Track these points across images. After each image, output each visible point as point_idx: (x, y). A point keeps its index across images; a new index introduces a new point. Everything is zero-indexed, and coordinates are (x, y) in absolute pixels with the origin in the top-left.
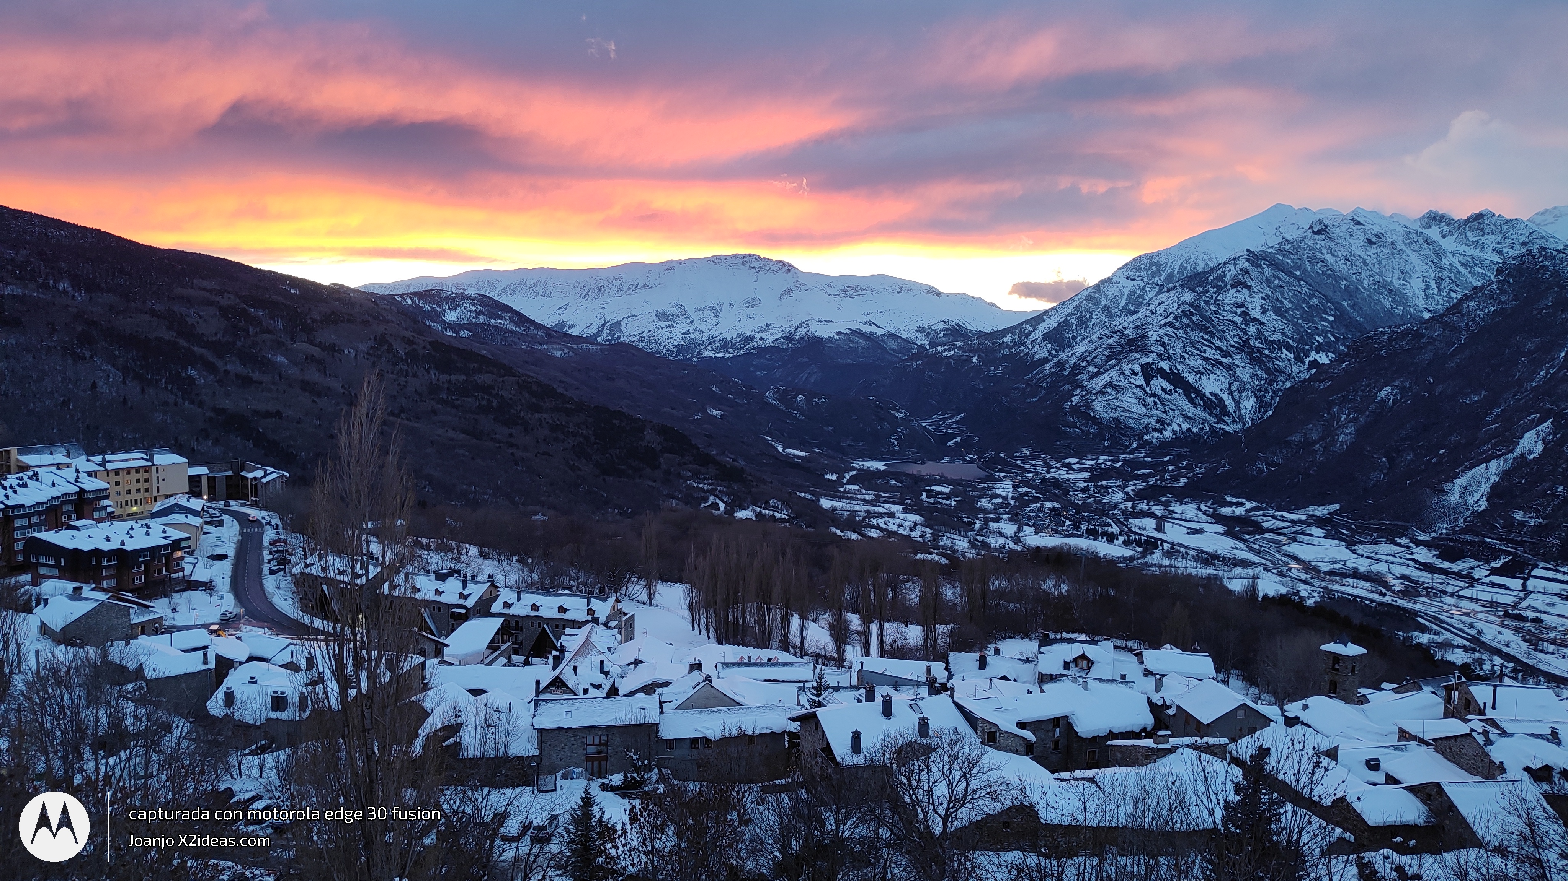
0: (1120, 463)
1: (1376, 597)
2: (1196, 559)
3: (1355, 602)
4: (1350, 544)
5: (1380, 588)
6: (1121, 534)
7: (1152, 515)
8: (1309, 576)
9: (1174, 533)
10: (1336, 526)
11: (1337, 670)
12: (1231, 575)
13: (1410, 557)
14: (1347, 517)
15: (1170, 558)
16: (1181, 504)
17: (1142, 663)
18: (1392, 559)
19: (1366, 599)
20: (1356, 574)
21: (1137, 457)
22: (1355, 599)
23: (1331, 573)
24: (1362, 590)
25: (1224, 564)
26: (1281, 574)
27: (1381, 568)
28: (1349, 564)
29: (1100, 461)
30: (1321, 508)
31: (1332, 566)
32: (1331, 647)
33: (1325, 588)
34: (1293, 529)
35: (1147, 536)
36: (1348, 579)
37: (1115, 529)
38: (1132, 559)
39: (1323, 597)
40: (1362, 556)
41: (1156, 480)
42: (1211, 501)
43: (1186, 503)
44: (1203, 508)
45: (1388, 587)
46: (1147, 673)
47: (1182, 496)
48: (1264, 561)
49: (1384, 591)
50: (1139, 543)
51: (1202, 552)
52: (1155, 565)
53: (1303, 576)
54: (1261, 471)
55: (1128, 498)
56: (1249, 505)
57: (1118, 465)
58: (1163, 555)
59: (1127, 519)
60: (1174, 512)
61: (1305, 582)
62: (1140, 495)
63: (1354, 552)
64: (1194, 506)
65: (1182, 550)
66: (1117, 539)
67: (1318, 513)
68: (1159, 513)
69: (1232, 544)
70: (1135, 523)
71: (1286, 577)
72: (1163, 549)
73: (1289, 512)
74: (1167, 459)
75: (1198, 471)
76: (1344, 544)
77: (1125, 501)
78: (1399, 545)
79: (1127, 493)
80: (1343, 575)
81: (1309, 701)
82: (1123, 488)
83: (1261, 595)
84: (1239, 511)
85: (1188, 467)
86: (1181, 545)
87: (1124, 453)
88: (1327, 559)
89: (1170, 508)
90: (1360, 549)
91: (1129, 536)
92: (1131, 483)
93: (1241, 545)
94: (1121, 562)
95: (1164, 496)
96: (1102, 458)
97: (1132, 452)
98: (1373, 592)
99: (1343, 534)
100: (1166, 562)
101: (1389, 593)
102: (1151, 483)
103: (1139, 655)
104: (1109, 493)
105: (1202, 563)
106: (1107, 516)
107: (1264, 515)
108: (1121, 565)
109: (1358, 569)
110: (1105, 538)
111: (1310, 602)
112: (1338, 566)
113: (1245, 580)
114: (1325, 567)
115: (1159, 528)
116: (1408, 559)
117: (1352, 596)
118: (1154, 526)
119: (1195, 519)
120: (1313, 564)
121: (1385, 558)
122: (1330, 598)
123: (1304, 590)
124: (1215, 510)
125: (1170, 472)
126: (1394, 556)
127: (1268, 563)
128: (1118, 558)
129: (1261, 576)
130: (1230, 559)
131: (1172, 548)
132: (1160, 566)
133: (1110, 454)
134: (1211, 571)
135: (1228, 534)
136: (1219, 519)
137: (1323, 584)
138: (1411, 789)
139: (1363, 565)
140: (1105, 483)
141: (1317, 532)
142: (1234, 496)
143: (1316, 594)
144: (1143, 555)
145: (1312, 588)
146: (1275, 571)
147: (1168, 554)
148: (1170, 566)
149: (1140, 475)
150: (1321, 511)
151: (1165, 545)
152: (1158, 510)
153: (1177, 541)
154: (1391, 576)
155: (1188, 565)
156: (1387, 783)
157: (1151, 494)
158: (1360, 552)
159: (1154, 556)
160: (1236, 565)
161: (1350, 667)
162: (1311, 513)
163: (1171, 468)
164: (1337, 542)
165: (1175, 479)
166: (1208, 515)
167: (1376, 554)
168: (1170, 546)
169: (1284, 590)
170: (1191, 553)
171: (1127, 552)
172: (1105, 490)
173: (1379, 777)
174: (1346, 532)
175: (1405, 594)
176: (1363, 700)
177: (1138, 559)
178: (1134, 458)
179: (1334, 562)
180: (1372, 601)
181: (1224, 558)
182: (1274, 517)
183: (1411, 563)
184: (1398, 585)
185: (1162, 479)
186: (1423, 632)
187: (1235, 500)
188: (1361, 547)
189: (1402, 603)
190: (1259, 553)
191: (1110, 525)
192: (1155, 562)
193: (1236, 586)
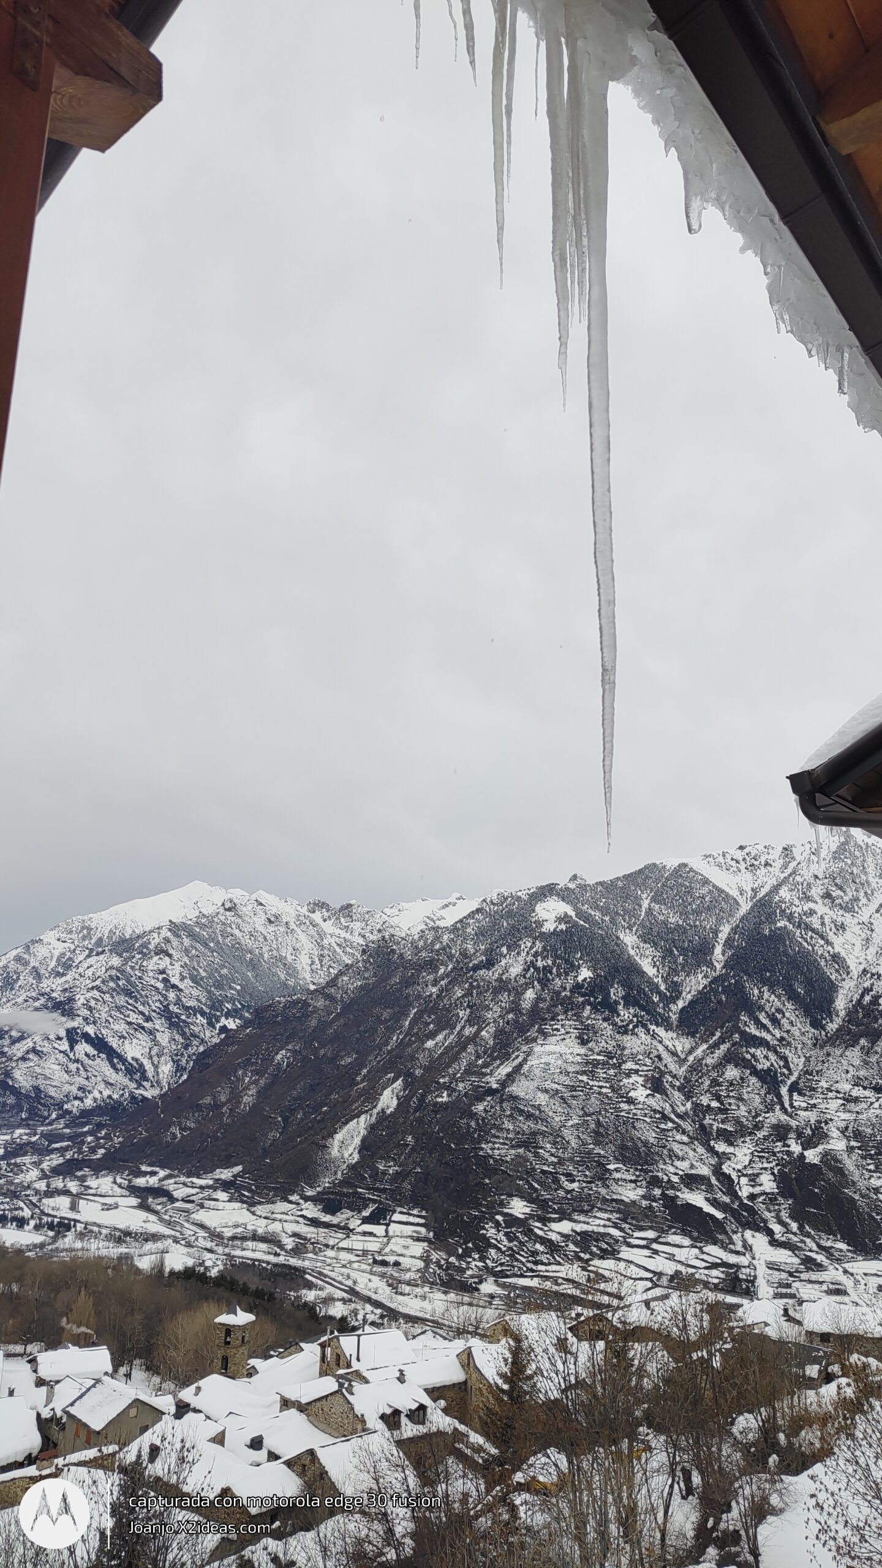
0: (37, 1137)
1: (272, 1259)
2: (109, 1238)
3: (252, 1266)
4: (251, 1204)
5: (276, 1248)
6: (32, 1217)
7: (66, 1192)
8: (214, 1244)
9: (89, 1212)
10: (239, 1188)
11: (229, 1343)
12: (142, 1253)
13: (300, 1213)
14: (248, 1178)
15: (82, 1240)
16: (97, 1178)
17: (35, 1371)
18: (285, 1217)
19: (263, 1262)
20: (255, 1237)
21: (56, 1129)
22: (253, 1263)
23: (234, 1238)
24: (257, 1252)
25: (136, 1240)
26: (189, 1245)
27: (276, 1227)
28: (250, 1227)
29: (16, 1135)
30: (226, 1171)
31: (234, 1231)
32: (225, 1319)
33: (228, 1255)
34: (201, 1196)
35: (61, 1218)
36: (248, 1243)
37: (26, 1213)
38: (42, 1245)
39: (226, 1264)
40: (260, 1217)
41: (74, 1153)
42: (127, 1172)
43: (104, 1176)
44: (119, 1180)
45: (281, 1246)
46: (40, 1382)
47: (98, 1168)
48: (173, 1233)
49: (278, 1251)
50: (51, 1226)
51: (116, 1229)
52: (66, 1250)
53: (209, 1245)
54: (174, 1136)
55: (44, 1176)
56: (162, 1173)
57: (34, 1139)
58: (76, 1238)
59: (40, 1200)
60: (89, 1187)
61: (210, 1251)
62: (57, 1171)
63: (253, 1213)
64: (110, 1179)
65: (96, 1229)
66: (28, 1224)
67: (223, 1177)
68: (74, 1190)
69: (145, 1218)
70: (48, 1203)
71: (193, 1247)
72: (76, 1231)
73: (198, 1178)
74: (86, 1129)
75: (116, 1140)
76: (245, 1206)
77: (40, 1179)
78: (291, 1202)
79: (42, 1170)
80: (244, 1239)
81: (202, 1383)
82: (37, 1164)
83: (167, 1270)
84: (153, 1181)
85: (107, 1137)
86: (95, 1224)
87: (42, 1125)
88: (230, 1224)
89: (86, 1184)
90: (260, 1210)
91: (40, 1219)
92: (48, 1158)
93: (152, 1218)
94: (30, 1251)
95: (81, 1169)
96: (18, 1132)
97: (50, 1124)
98: (269, 1253)
99: (244, 1195)
100: (78, 1245)
101: (283, 1253)
102: (68, 1157)
103: (33, 1361)
104: (22, 1172)
105: (115, 1242)
106: (17, 1197)
107: (175, 1183)
108: (30, 1254)
109: (256, 1231)
110: (14, 1224)
111: (214, 1273)
112: (239, 1230)
113: (153, 1256)
114: (228, 1233)
115: (74, 1207)
116: (298, 1216)
117: (251, 1259)
118: (68, 1205)
119: (110, 1193)
120: (218, 1230)
121: (279, 1216)
122: (232, 1265)
123: (209, 1259)
124: (130, 1181)
125: (89, 1143)
126: (287, 1214)
127: (178, 1234)
128: (27, 1246)
129: (170, 1249)
130: (141, 1234)
131: (85, 1228)
132: (72, 1250)
133: (28, 1126)
134: (123, 1250)
135: (144, 1206)
136: (133, 1190)
137: (227, 1250)
138: (289, 1464)
139: (261, 1227)
140: (18, 1160)
141: (222, 1195)
142: (150, 1165)
143: (219, 1263)
144: (55, 1239)
145: (217, 1256)
146: (183, 1242)
147: (81, 1236)
148: (83, 1249)
149: (57, 1149)
150: (225, 1174)
151: (78, 1225)
152: (73, 1186)
153: (91, 1219)
154: (284, 1234)
155: (100, 1246)
156: (268, 1460)
157: (67, 1169)
158: (258, 1213)
159: (66, 1240)
160: (146, 1240)
161: (240, 1338)
162: (217, 1177)
163: (89, 1139)
164: (239, 1204)
165: (93, 1150)
166: (123, 1188)
167: (273, 1213)
168: (83, 1226)
169: (190, 1262)
170: (104, 1231)
171: (38, 1238)
172: (18, 1169)
173: (263, 1454)
174: (246, 1193)
175: (295, 1251)
176: (252, 1373)
177: (49, 1244)
178: (51, 1131)
179: (236, 1226)
180: (268, 1263)
181: (136, 1234)
182: (185, 1184)
183: (301, 1220)
184: (289, 1243)
185: (80, 1152)
186: (310, 1289)
187: (149, 1169)
188: (260, 1207)
189: (294, 1262)
190: (169, 1224)
191: (22, 1209)
192: (67, 1246)
193: (144, 1264)
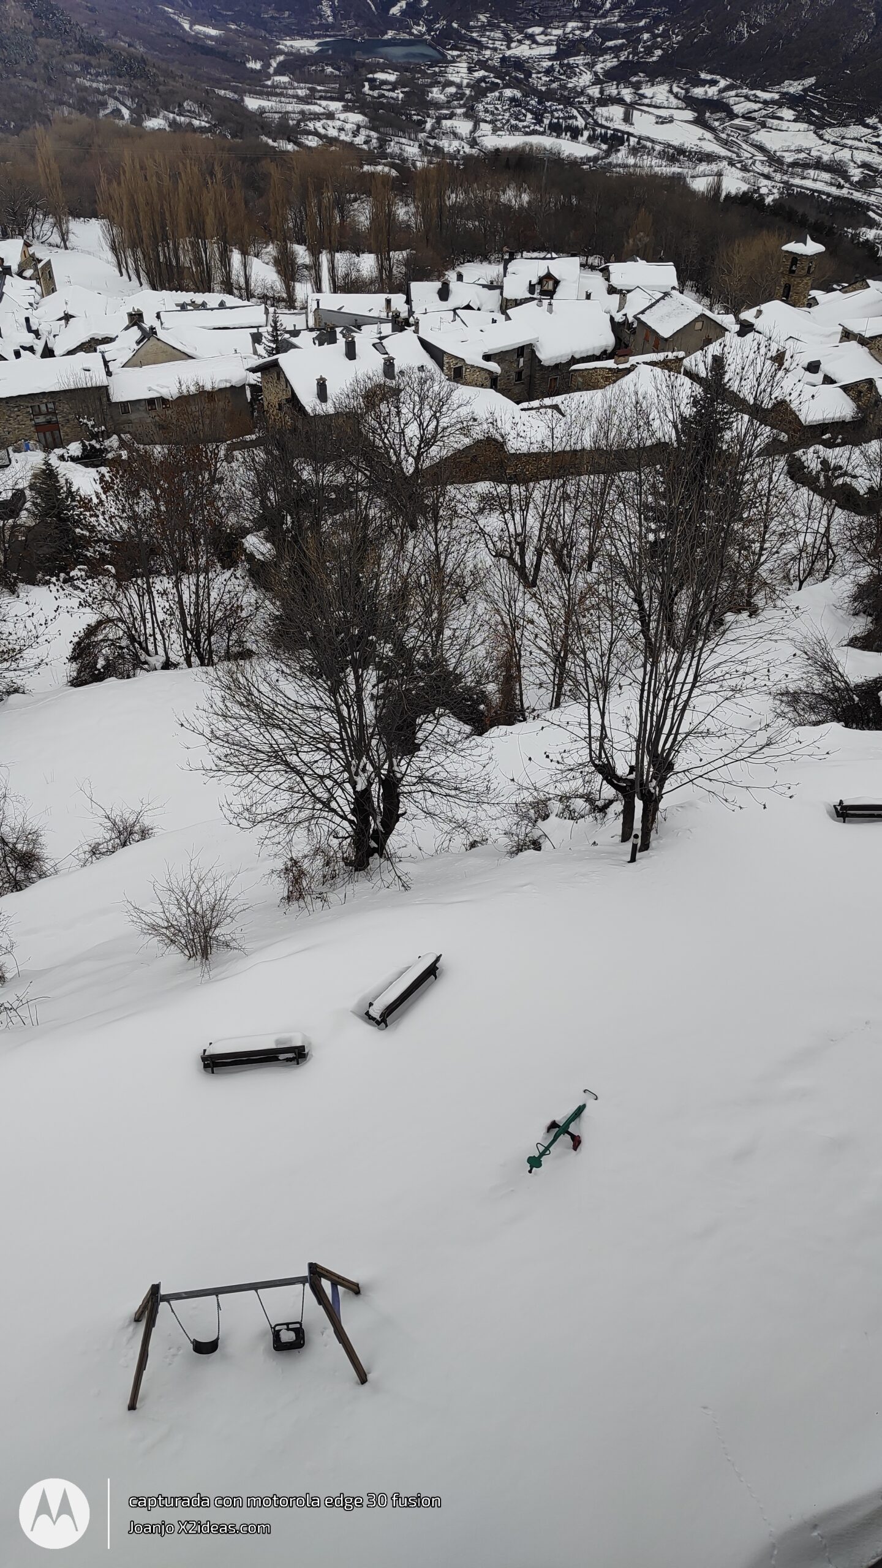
0: (590, 32)
1: (834, 190)
2: (662, 155)
3: (812, 198)
4: (819, 126)
5: (840, 179)
6: (586, 128)
7: (619, 101)
8: (772, 169)
9: (643, 125)
10: (808, 106)
11: (794, 272)
12: (695, 174)
13: (875, 140)
14: (820, 93)
15: (635, 155)
16: (653, 85)
17: (608, 279)
18: (856, 143)
19: (824, 193)
20: (819, 165)
21: (610, 23)
22: (813, 194)
23: (794, 164)
24: (818, 182)
25: (690, 160)
26: (744, 169)
27: (844, 155)
28: (814, 153)
29: (568, 30)
30: (796, 83)
31: (796, 156)
32: (793, 247)
33: (786, 183)
34: (764, 112)
35: (614, 130)
36: (809, 171)
37: (580, 122)
38: (595, 159)
39: (781, 193)
40: (828, 141)
41: (629, 54)
42: (684, 80)
43: (660, 83)
44: (675, 89)
45: (847, 178)
46: (612, 290)
47: (655, 73)
48: (729, 154)
49: (842, 182)
50: (604, 139)
51: (669, 146)
52: (619, 166)
53: (766, 170)
54: (741, 34)
55: (597, 81)
56: (723, 83)
57: (587, 34)
58: (629, 153)
59: (593, 109)
60: (643, 96)
61: (767, 177)
62: (612, 75)
63: (821, 137)
64: (665, 87)
65: (649, 144)
66: (582, 135)
67: (792, 90)
68: (628, 99)
69: (700, 136)
70: (603, 112)
71: (749, 171)
72: (629, 145)
73: (763, 90)
74: (642, 24)
75: (675, 39)
76: (812, 127)
77: (593, 84)
78: (867, 126)
79: (596, 74)
80: (806, 166)
81: (763, 307)
82: (590, 66)
83: (724, 194)
84: (712, 92)
85: (665, 35)
86: (648, 139)
87: (596, 17)
88: (793, 148)
89: (641, 92)
90: (830, 133)
91: (594, 130)
92: (601, 59)
93: (708, 135)
94: (584, 164)
95: (636, 74)
96: (571, 25)
97: (604, 16)
98: (832, 184)
99: (813, 115)
100: (631, 161)
101: (847, 185)
102: (622, 59)
103: (605, 272)
104: (576, 75)
105: (668, 160)
106: (572, 104)
107: (737, 96)
108: (585, 167)
109: (820, 158)
110: (569, 134)
111: (769, 200)
112: (802, 155)
113: (711, 178)
114: (789, 158)
115: (627, 119)
116: (873, 143)
117: (811, 190)
118: (621, 116)
119: (666, 104)
120: (778, 154)
121: (850, 142)
122: (789, 194)
123: (765, 186)
124: (687, 91)
125: (645, 42)
126: (860, 140)
127: (734, 156)
128: (581, 158)
129: (725, 172)
130: (696, 153)
131: (639, 143)
132: (625, 166)
133: (580, 18)
134: (675, 169)
135: (700, 122)
136: (690, 102)
137: (785, 178)
138: (846, 388)
139: (826, 152)
140: (571, 60)
141: (788, 114)
142: (710, 72)
143: (775, 191)
144: (608, 153)
145: (773, 183)
146: (739, 165)
147: (634, 151)
148: (635, 165)
149: (610, 48)
150: (794, 87)
151: (632, 139)
152: (627, 94)
153: (644, 134)
154: (852, 164)
155: (653, 163)
156: (823, 383)
157: (621, 74)
158: (826, 137)
159: (619, 155)
160: (701, 160)
161: (806, 268)
162: (785, 90)
163: (646, 36)
164: (806, 125)
165: (649, 51)
166: (679, 99)
167: (843, 138)
168: (636, 140)
169: (745, 187)
170: (658, 148)
171: (591, 151)
172: (571, 71)
173: (819, 377)
174: (816, 113)
175: (865, 184)
176: (812, 303)
177: (603, 158)
178: (606, 24)
179: (799, 151)
180: (829, 195)
181: (690, 152)
182: (747, 98)
183: (875, 148)
184: (856, 174)
185: (635, 53)
186: (871, 227)
187: (709, 77)
188: (829, 130)
189: (857, 196)
190: (726, 144)
191: (575, 118)
192: (620, 162)
193: (700, 185)
